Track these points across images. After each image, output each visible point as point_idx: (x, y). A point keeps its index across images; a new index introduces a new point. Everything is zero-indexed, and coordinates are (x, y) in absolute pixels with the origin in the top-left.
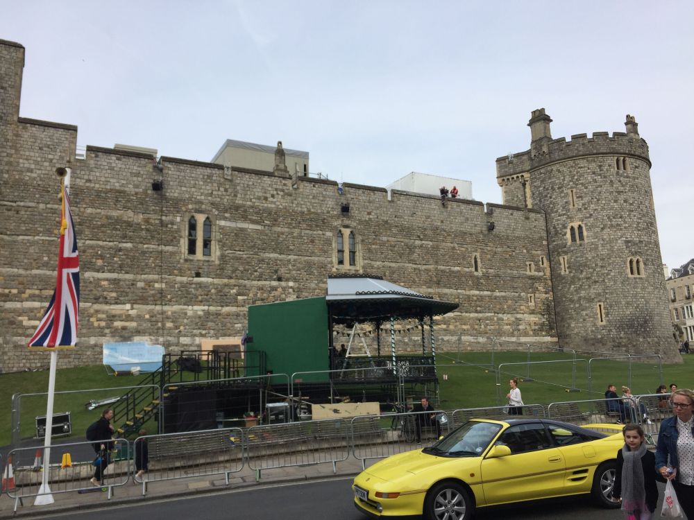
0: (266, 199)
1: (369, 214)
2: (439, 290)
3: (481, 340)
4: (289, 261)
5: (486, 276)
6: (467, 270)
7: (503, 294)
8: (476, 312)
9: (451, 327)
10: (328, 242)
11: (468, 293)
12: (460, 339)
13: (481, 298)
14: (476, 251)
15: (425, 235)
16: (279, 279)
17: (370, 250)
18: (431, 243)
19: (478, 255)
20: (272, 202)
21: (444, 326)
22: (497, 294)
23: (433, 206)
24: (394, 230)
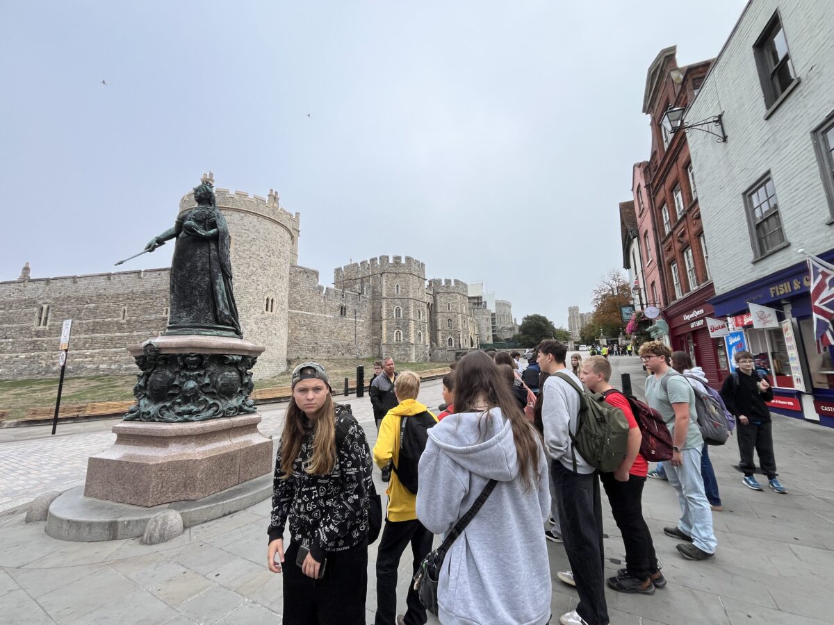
0: (10, 295)
1: (60, 293)
2: (93, 335)
3: (113, 367)
4: (12, 328)
5: (129, 322)
6: (116, 319)
7: (139, 333)
8: (115, 347)
9: (96, 359)
10: (33, 314)
11: (113, 335)
12: (98, 367)
13: (121, 339)
14: (125, 305)
15: (91, 300)
16: (6, 338)
17: (55, 316)
18: (94, 305)
19: (126, 308)
20: (13, 297)
21: (90, 359)
22: (135, 333)
23: (102, 280)
24: (72, 301)
